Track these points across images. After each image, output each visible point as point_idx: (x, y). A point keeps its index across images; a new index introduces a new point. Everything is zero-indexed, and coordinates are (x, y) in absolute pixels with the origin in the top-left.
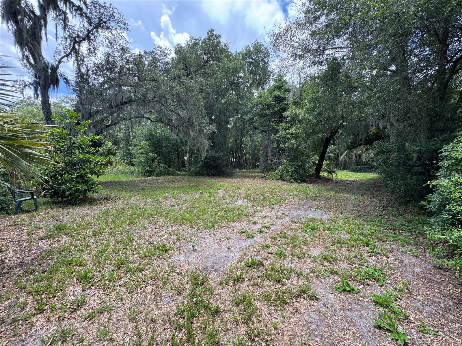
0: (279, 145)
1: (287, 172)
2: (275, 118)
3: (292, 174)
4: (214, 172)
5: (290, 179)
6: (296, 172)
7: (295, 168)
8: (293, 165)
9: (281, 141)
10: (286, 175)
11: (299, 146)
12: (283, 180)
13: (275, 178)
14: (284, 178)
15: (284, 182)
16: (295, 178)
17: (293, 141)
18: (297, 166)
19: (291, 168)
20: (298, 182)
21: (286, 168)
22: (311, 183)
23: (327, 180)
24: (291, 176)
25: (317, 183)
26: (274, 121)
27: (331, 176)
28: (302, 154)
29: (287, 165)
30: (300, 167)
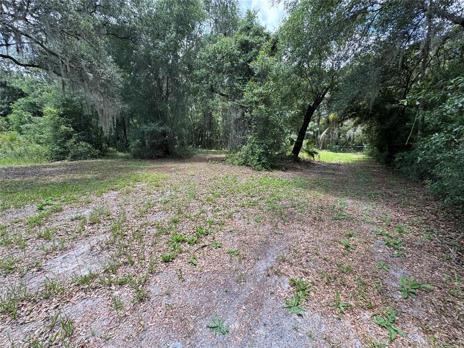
0: (243, 115)
1: (253, 154)
2: (241, 75)
3: (260, 157)
4: (160, 153)
5: (257, 165)
6: (266, 154)
7: (265, 149)
8: (262, 144)
9: (247, 108)
10: (252, 159)
11: (270, 114)
12: (248, 166)
13: (236, 162)
14: (250, 164)
15: (248, 170)
16: (263, 163)
17: (262, 107)
18: (267, 144)
19: (259, 148)
20: (267, 169)
21: (252, 149)
22: (286, 169)
23: (308, 164)
24: (259, 160)
25: (295, 169)
26: (240, 80)
27: (312, 158)
28: (274, 126)
29: (253, 143)
30: (271, 146)
